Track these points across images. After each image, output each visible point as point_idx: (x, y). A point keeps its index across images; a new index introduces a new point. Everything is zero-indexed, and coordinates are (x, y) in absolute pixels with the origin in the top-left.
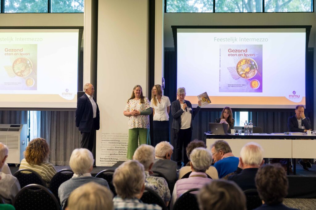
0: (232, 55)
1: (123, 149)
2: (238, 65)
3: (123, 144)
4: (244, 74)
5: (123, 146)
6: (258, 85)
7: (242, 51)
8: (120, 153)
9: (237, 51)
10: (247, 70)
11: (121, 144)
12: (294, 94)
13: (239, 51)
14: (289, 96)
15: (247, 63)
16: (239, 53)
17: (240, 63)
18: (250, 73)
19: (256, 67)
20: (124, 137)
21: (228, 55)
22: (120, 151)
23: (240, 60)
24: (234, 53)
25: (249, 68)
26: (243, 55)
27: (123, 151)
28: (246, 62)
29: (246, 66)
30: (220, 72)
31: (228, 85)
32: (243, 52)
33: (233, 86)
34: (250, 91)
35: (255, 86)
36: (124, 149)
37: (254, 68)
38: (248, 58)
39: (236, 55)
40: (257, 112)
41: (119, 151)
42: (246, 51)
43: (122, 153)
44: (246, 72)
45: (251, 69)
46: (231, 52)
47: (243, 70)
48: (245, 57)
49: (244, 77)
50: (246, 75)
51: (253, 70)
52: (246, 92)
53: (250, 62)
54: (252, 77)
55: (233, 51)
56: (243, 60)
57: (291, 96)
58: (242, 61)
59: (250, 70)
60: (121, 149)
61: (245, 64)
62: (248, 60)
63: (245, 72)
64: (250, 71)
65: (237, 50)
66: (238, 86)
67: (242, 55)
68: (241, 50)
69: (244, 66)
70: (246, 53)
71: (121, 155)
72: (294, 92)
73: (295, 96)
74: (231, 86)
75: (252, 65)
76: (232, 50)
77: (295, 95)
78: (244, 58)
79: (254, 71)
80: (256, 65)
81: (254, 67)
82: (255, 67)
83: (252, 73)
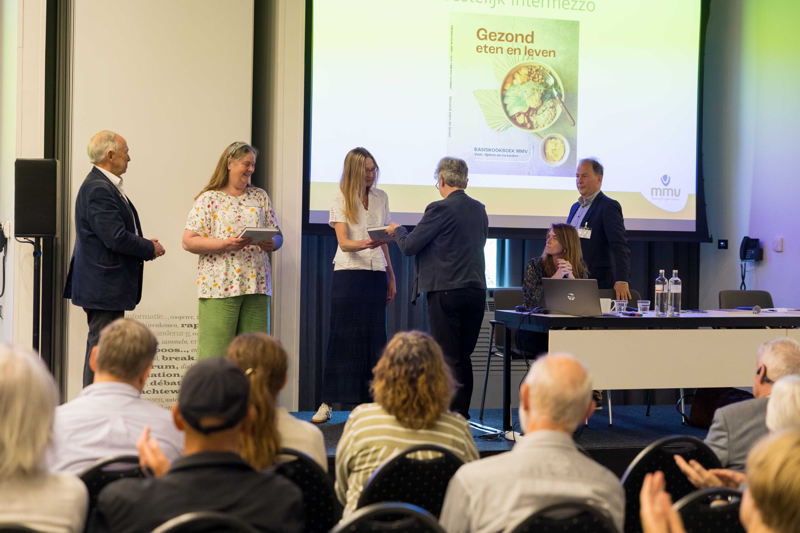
0: (487, 50)
1: (167, 371)
2: (505, 83)
3: (167, 354)
4: (525, 114)
5: (168, 363)
6: (562, 151)
7: (520, 38)
8: (158, 388)
9: (504, 38)
10: (533, 102)
11: (161, 354)
12: (666, 185)
13: (510, 37)
14: (652, 189)
15: (534, 78)
16: (510, 45)
18: (539, 111)
19: (560, 95)
20: (172, 330)
21: (477, 49)
22: (158, 380)
23: (512, 67)
24: (496, 44)
25: (537, 96)
26: (523, 52)
27: (166, 378)
28: (529, 74)
29: (529, 91)
30: (450, 105)
31: (475, 149)
32: (523, 41)
33: (489, 152)
34: (542, 173)
35: (556, 156)
36: (172, 371)
37: (553, 97)
38: (538, 61)
39: (499, 50)
40: (527, 241)
41: (154, 379)
42: (529, 39)
43: (165, 388)
44: (530, 109)
45: (543, 98)
46: (486, 38)
47: (520, 101)
48: (528, 58)
49: (523, 126)
50: (528, 117)
51: (549, 103)
52: (529, 174)
53: (540, 77)
54: (547, 126)
55: (490, 36)
56: (520, 69)
57: (656, 189)
59: (542, 102)
60: (161, 371)
61: (528, 81)
62: (537, 70)
63: (525, 111)
64: (540, 106)
65: (503, 34)
66: (505, 153)
67: (517, 51)
68: (517, 36)
69: (523, 87)
70: (530, 46)
71: (159, 395)
72: (665, 177)
73: (668, 190)
74: (484, 153)
75: (546, 86)
76: (488, 34)
77: (668, 187)
78: (525, 61)
79: (553, 107)
80: (560, 89)
81: (552, 94)
82: (555, 93)
83: (546, 113)
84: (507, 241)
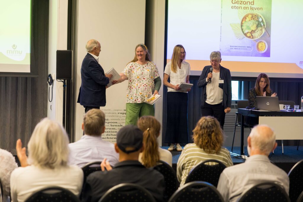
0: (236, 8)
1: (112, 130)
2: (242, 21)
3: (113, 124)
4: (250, 33)
5: (113, 127)
6: (265, 46)
7: (248, 3)
8: (109, 137)
9: (242, 3)
10: (253, 28)
11: (110, 124)
13: (244, 3)
14: (300, 62)
15: (254, 19)
17: (245, 19)
18: (256, 32)
19: (264, 25)
20: (114, 115)
21: (232, 7)
22: (109, 134)
23: (245, 14)
24: (239, 5)
25: (255, 25)
26: (250, 8)
27: (112, 133)
28: (252, 17)
29: (252, 23)
30: (221, 29)
31: (231, 46)
32: (250, 4)
33: (236, 48)
34: (256, 55)
35: (262, 49)
36: (114, 130)
37: (261, 26)
38: (256, 12)
39: (240, 8)
41: (108, 133)
42: (252, 3)
43: (111, 137)
44: (252, 31)
45: (257, 26)
46: (235, 3)
47: (248, 28)
48: (252, 11)
49: (249, 37)
51: (260, 28)
52: (251, 56)
53: (256, 18)
54: (259, 37)
55: (237, 2)
56: (249, 15)
57: (302, 62)
58: (247, 16)
59: (257, 28)
60: (110, 130)
61: (252, 19)
62: (255, 16)
63: (250, 31)
64: (256, 30)
65: (242, 2)
66: (242, 48)
67: (247, 8)
68: (247, 2)
69: (250, 22)
70: (252, 6)
71: (110, 140)
75: (259, 21)
76: (236, 2)
78: (250, 12)
79: (261, 30)
80: (264, 23)
82: (262, 24)
83: (258, 32)
84: (243, 82)
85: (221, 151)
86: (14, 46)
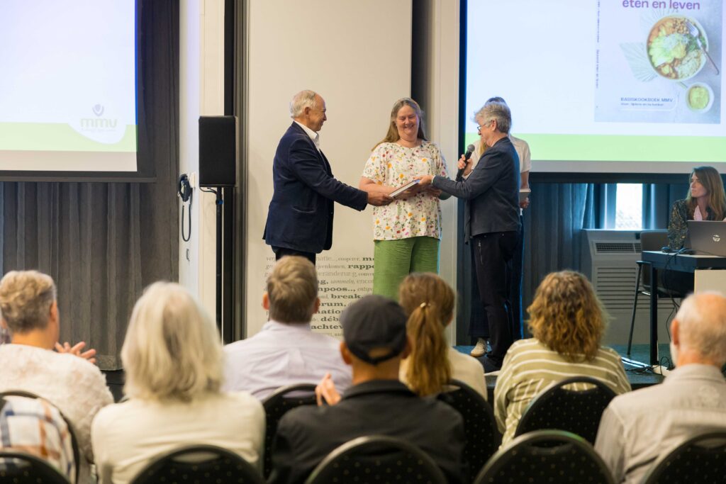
0: (633, 4)
1: (336, 308)
2: (650, 35)
3: (336, 293)
4: (670, 65)
5: (337, 300)
6: (707, 100)
8: (327, 323)
10: (678, 53)
11: (330, 293)
15: (679, 30)
17: (656, 31)
18: (684, 62)
19: (704, 46)
20: (340, 270)
21: (624, 3)
22: (328, 316)
23: (658, 20)
25: (682, 47)
26: (668, 5)
27: (335, 315)
28: (674, 26)
29: (674, 42)
30: (598, 58)
31: (622, 99)
33: (634, 101)
34: (686, 120)
35: (701, 103)
36: (341, 308)
37: (697, 48)
38: (683, 13)
41: (324, 315)
43: (333, 323)
44: (675, 60)
45: (687, 49)
47: (665, 53)
48: (673, 12)
49: (668, 76)
50: (673, 67)
51: (693, 54)
52: (674, 122)
53: (685, 29)
54: (692, 76)
56: (666, 22)
59: (687, 53)
60: (330, 308)
61: (673, 32)
62: (682, 23)
63: (670, 61)
64: (684, 57)
66: (651, 103)
67: (662, 5)
71: (329, 330)
74: (630, 102)
75: (691, 37)
78: (670, 14)
79: (697, 57)
80: (704, 39)
81: (697, 45)
82: (700, 44)
83: (690, 63)
84: (653, 186)
85: (599, 356)
86: (98, 107)
